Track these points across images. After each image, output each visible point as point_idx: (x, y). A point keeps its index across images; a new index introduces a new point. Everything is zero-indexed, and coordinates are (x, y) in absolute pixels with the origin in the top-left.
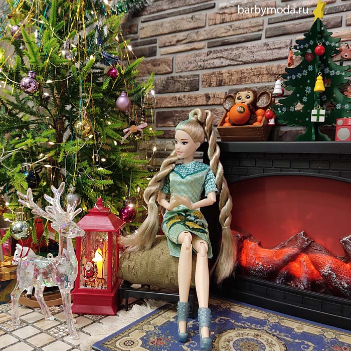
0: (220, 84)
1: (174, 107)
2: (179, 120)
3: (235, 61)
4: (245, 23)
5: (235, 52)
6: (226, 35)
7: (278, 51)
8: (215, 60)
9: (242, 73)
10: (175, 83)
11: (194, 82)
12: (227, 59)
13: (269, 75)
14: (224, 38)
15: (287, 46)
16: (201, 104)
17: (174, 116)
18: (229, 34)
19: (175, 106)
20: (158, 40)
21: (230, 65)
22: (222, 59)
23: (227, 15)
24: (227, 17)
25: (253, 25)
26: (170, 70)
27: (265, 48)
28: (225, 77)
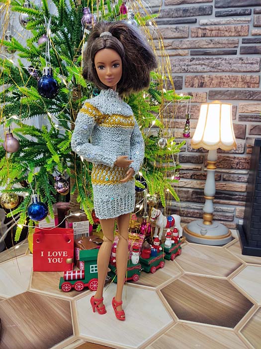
0: (202, 85)
3: (215, 68)
4: (224, 40)
5: (215, 61)
6: (207, 47)
7: (251, 65)
8: (197, 66)
9: (221, 78)
11: (178, 82)
12: (208, 66)
13: (243, 83)
15: (257, 62)
18: (210, 46)
21: (211, 71)
22: (203, 66)
23: (208, 31)
24: (208, 33)
27: (240, 61)
28: (206, 81)
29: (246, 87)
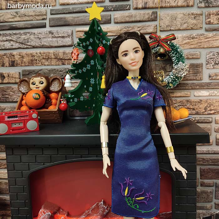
0: (13, 64)
3: (24, 44)
4: (30, 11)
5: (23, 37)
6: (13, 20)
7: (62, 39)
8: (5, 43)
9: (33, 56)
12: (17, 42)
13: (56, 60)
15: (69, 36)
18: (16, 19)
22: (12, 42)
27: (50, 35)
28: (17, 59)
29: (60, 64)
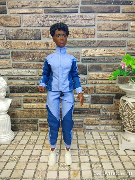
1: (24, 49)
2: (29, 57)
10: (23, 34)
14: (55, 9)
16: (43, 48)
17: (25, 55)
19: (26, 48)
20: (6, 2)
25: (73, 3)
26: (18, 25)
